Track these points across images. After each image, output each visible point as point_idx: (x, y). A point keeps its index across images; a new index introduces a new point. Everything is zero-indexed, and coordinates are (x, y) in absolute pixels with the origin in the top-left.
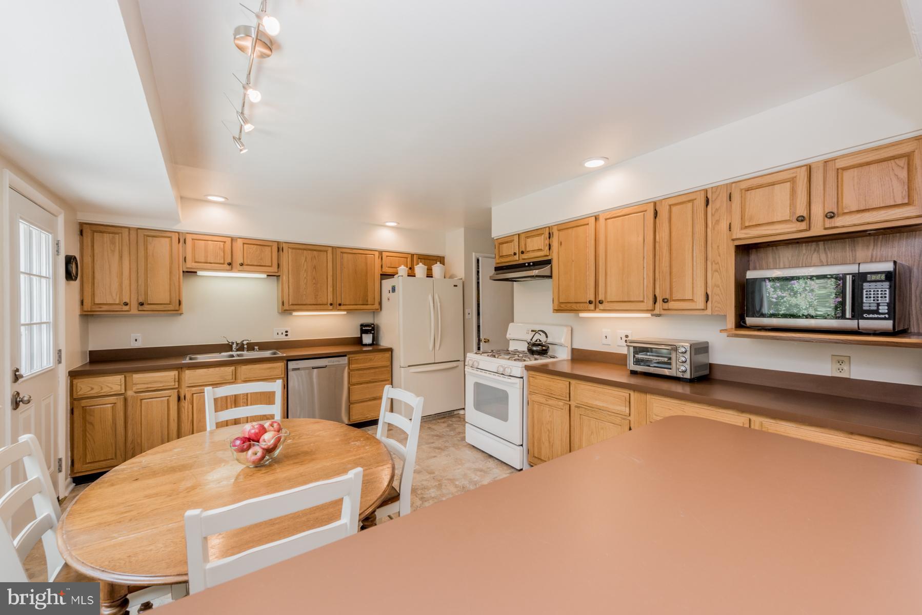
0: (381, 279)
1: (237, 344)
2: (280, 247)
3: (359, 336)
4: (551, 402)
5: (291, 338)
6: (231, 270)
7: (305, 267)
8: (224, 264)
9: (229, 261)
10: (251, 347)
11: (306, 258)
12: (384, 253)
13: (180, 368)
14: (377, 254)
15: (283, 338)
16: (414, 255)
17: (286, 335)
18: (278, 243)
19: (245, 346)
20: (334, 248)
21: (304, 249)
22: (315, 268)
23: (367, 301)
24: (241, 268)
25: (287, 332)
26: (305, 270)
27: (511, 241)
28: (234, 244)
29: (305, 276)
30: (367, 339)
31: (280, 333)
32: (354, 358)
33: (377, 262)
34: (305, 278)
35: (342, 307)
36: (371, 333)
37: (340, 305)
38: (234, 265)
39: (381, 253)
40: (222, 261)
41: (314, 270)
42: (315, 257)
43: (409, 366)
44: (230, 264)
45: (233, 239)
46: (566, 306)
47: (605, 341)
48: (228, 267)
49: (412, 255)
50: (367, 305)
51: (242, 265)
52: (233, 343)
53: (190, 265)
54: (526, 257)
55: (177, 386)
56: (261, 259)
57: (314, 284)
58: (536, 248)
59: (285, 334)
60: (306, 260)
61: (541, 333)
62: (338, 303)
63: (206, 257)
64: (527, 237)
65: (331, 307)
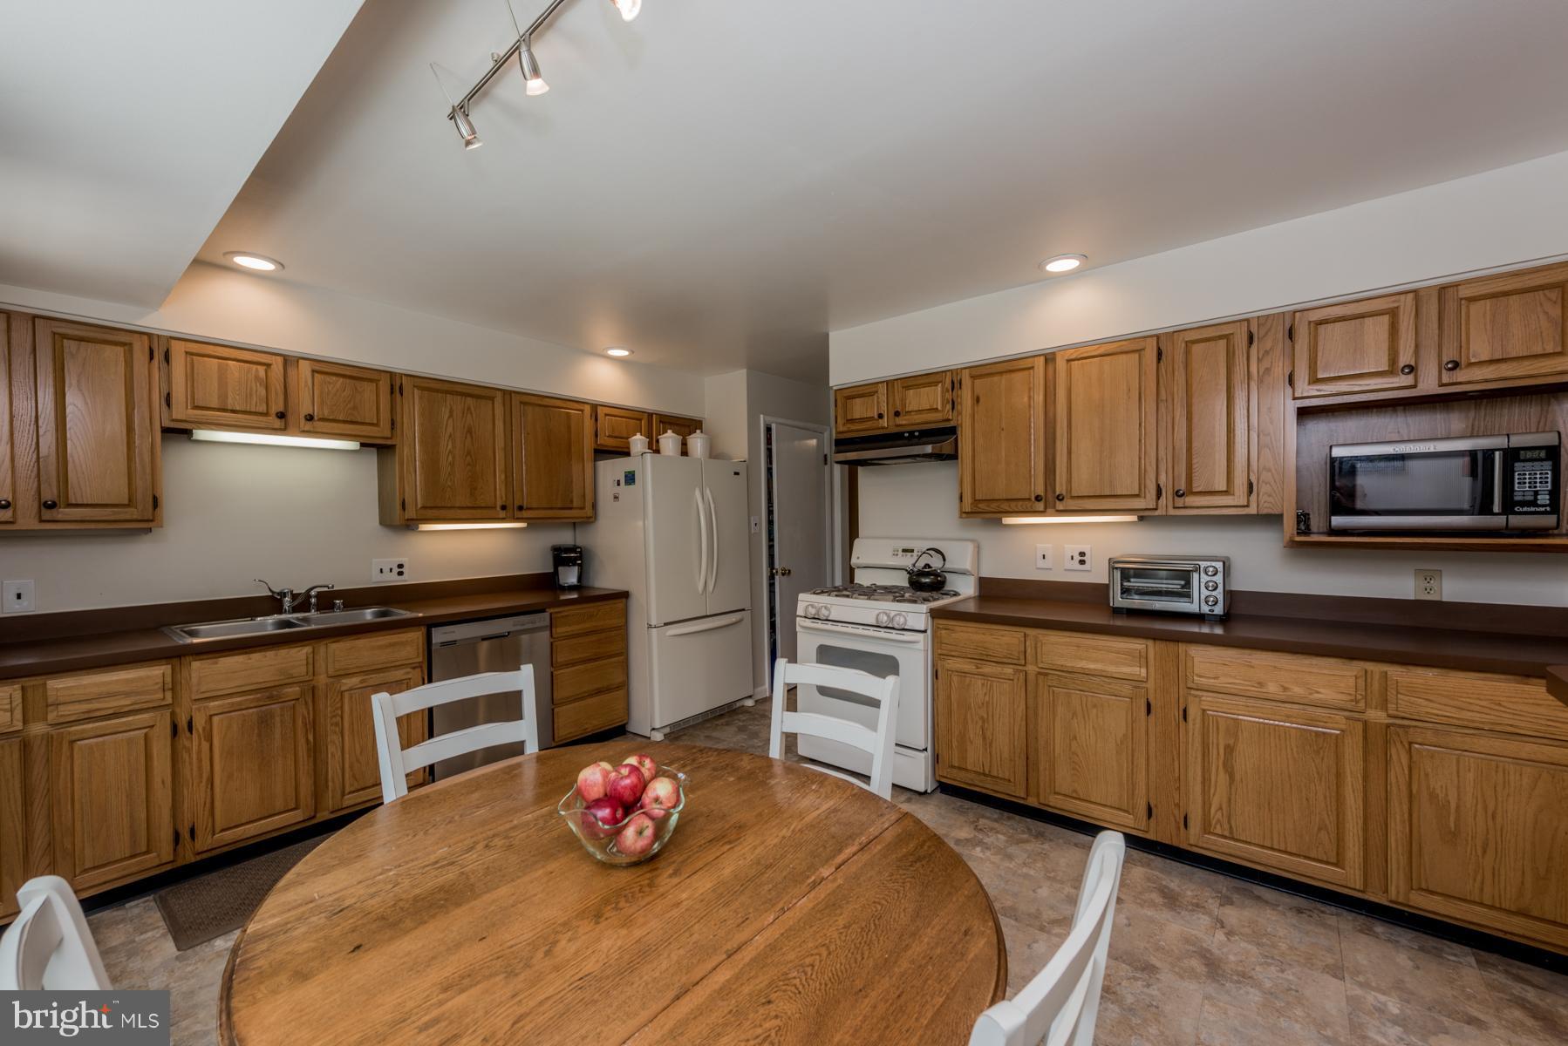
0: (595, 460)
1: (294, 596)
2: (396, 384)
3: (552, 570)
4: (988, 669)
5: (409, 579)
6: (283, 430)
7: (450, 429)
8: (266, 414)
9: (281, 409)
10: (326, 600)
11: (451, 412)
12: (599, 408)
13: (178, 655)
14: (587, 409)
15: (392, 579)
16: (652, 414)
17: (400, 574)
18: (391, 374)
19: (313, 600)
20: (508, 394)
21: (447, 392)
22: (470, 431)
23: (572, 502)
24: (308, 426)
25: (400, 566)
26: (450, 436)
27: (871, 394)
28: (292, 372)
29: (450, 447)
30: (570, 576)
31: (386, 570)
32: (559, 615)
33: (588, 423)
34: (450, 452)
35: (525, 514)
36: (574, 565)
37: (521, 508)
38: (291, 418)
39: (595, 407)
40: (263, 408)
41: (468, 436)
42: (469, 409)
43: (666, 624)
44: (281, 416)
45: (289, 361)
46: (988, 506)
47: (1041, 563)
48: (278, 423)
49: (650, 415)
50: (571, 508)
51: (310, 418)
52: (283, 594)
53: (181, 411)
54: (904, 422)
55: (169, 700)
56: (355, 408)
57: (469, 464)
58: (925, 405)
59: (396, 570)
60: (451, 415)
61: (930, 552)
62: (517, 503)
63: (223, 396)
64: (908, 388)
65: (502, 514)
